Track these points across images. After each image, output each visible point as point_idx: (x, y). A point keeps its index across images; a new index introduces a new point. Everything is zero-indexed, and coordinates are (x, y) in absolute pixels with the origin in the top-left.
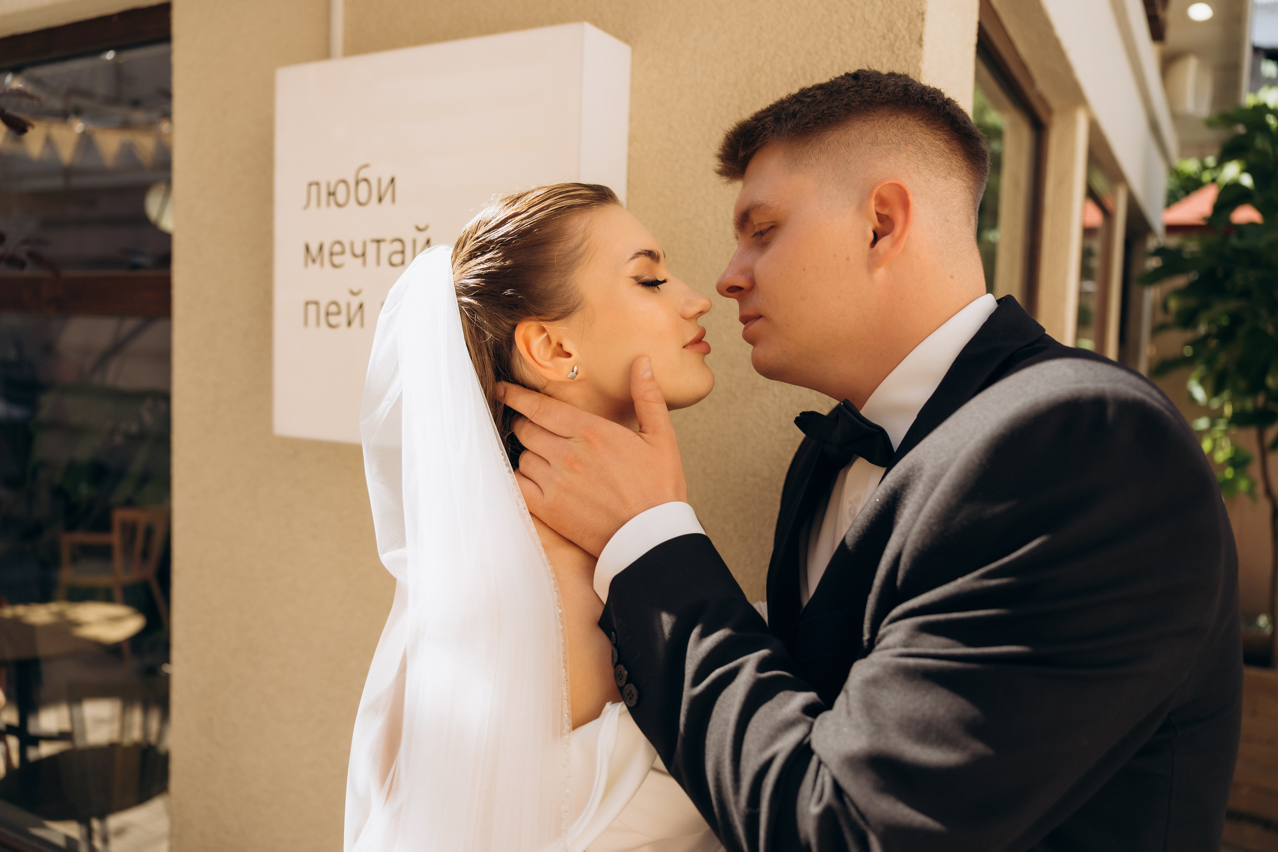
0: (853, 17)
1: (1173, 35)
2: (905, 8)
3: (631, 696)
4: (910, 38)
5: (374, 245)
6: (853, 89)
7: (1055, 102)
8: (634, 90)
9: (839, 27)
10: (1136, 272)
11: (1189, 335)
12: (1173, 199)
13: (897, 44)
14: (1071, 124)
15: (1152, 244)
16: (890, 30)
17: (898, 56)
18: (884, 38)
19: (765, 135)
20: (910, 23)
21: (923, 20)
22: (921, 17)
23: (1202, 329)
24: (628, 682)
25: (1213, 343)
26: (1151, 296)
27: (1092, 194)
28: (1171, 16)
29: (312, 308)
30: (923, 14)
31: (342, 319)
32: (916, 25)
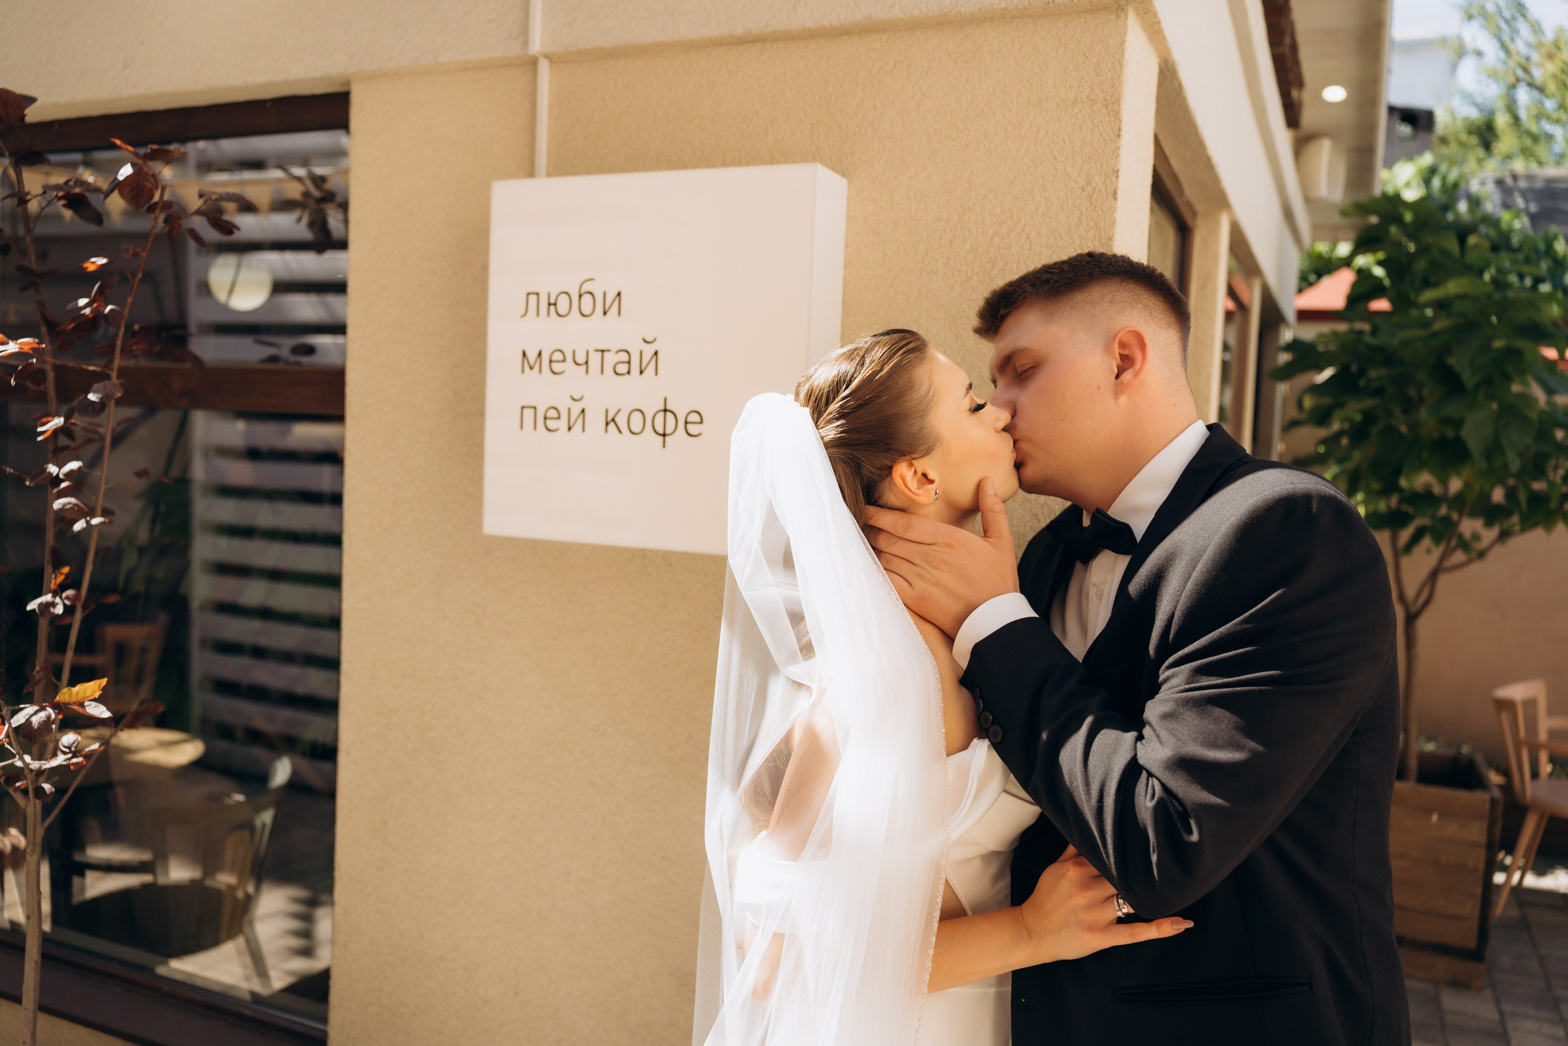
0: (1057, 171)
1: (1309, 118)
2: (1102, 165)
3: (995, 734)
4: (1106, 191)
5: (600, 354)
6: (1092, 263)
7: (1199, 207)
8: (850, 219)
9: (1043, 178)
10: (1267, 367)
11: (1323, 433)
12: (1306, 282)
13: (1095, 197)
14: (1215, 229)
15: (1287, 335)
16: (1089, 183)
17: (1095, 206)
18: (1084, 191)
19: (1025, 296)
20: (1106, 179)
21: (1117, 177)
22: (1115, 175)
23: (1336, 426)
24: (993, 723)
25: (1345, 441)
26: (1282, 389)
27: (1232, 293)
28: (1306, 96)
29: (529, 414)
30: (1117, 172)
31: (562, 424)
32: (1111, 181)
